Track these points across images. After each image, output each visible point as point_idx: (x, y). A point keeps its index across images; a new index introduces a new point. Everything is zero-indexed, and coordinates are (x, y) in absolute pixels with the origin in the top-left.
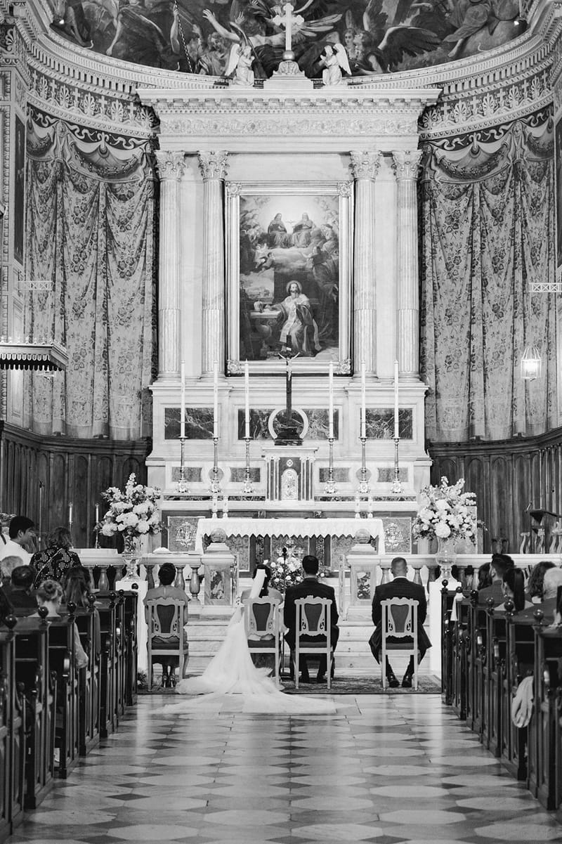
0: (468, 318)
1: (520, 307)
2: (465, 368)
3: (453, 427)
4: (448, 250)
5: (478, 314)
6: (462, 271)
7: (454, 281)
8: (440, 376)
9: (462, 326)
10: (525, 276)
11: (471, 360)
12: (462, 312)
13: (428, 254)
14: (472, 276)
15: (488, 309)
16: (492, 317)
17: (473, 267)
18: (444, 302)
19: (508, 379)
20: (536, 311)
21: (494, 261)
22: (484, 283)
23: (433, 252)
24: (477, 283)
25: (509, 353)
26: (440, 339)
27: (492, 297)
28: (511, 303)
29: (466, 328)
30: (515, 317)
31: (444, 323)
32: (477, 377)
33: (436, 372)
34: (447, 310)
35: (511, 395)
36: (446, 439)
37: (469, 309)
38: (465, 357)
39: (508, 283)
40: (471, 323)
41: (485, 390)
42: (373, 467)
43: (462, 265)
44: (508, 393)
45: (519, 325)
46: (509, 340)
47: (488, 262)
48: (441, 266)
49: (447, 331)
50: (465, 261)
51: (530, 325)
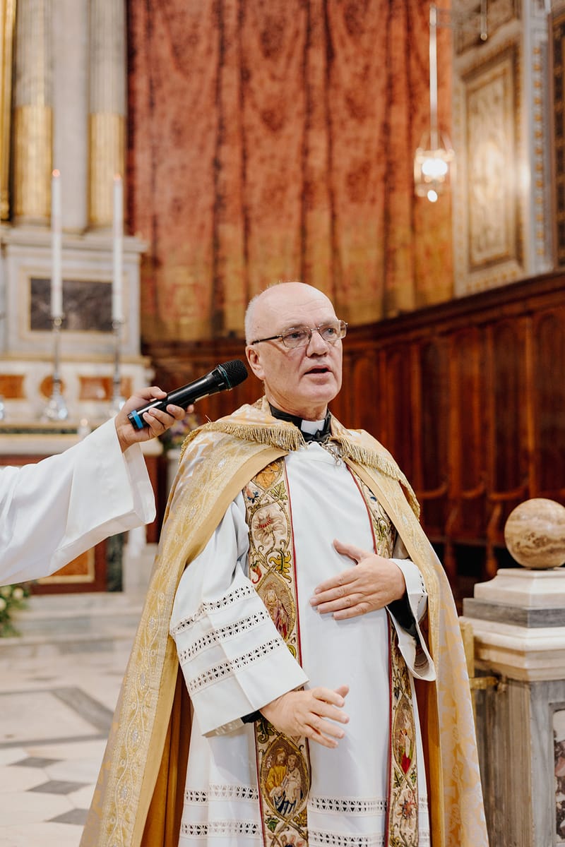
0: (212, 136)
1: (319, 110)
2: (208, 218)
3: (185, 315)
4: (176, 25)
5: (232, 127)
6: (203, 57)
7: (186, 74)
8: (162, 232)
9: (202, 148)
10: (330, 55)
11: (218, 205)
12: (202, 125)
13: (140, 29)
14: (221, 63)
15: (252, 117)
16: (260, 130)
17: (222, 49)
18: (170, 109)
19: (293, 234)
20: (357, 111)
21: (265, 38)
22: (245, 76)
23: (150, 27)
24: (231, 77)
25: (294, 190)
26: (162, 169)
27: (260, 98)
28: (300, 105)
29: (210, 151)
30: (308, 127)
31: (167, 143)
32: (231, 233)
33: (155, 225)
34: (175, 123)
35: (298, 260)
36: (171, 335)
37: (214, 120)
38: (207, 200)
39: (294, 71)
40: (220, 142)
41: (246, 254)
42: (69, 373)
43: (202, 47)
44: (294, 256)
45: (318, 141)
46: (294, 167)
47: (252, 41)
48: (164, 50)
49: (173, 158)
50: (207, 40)
51: (342, 136)
